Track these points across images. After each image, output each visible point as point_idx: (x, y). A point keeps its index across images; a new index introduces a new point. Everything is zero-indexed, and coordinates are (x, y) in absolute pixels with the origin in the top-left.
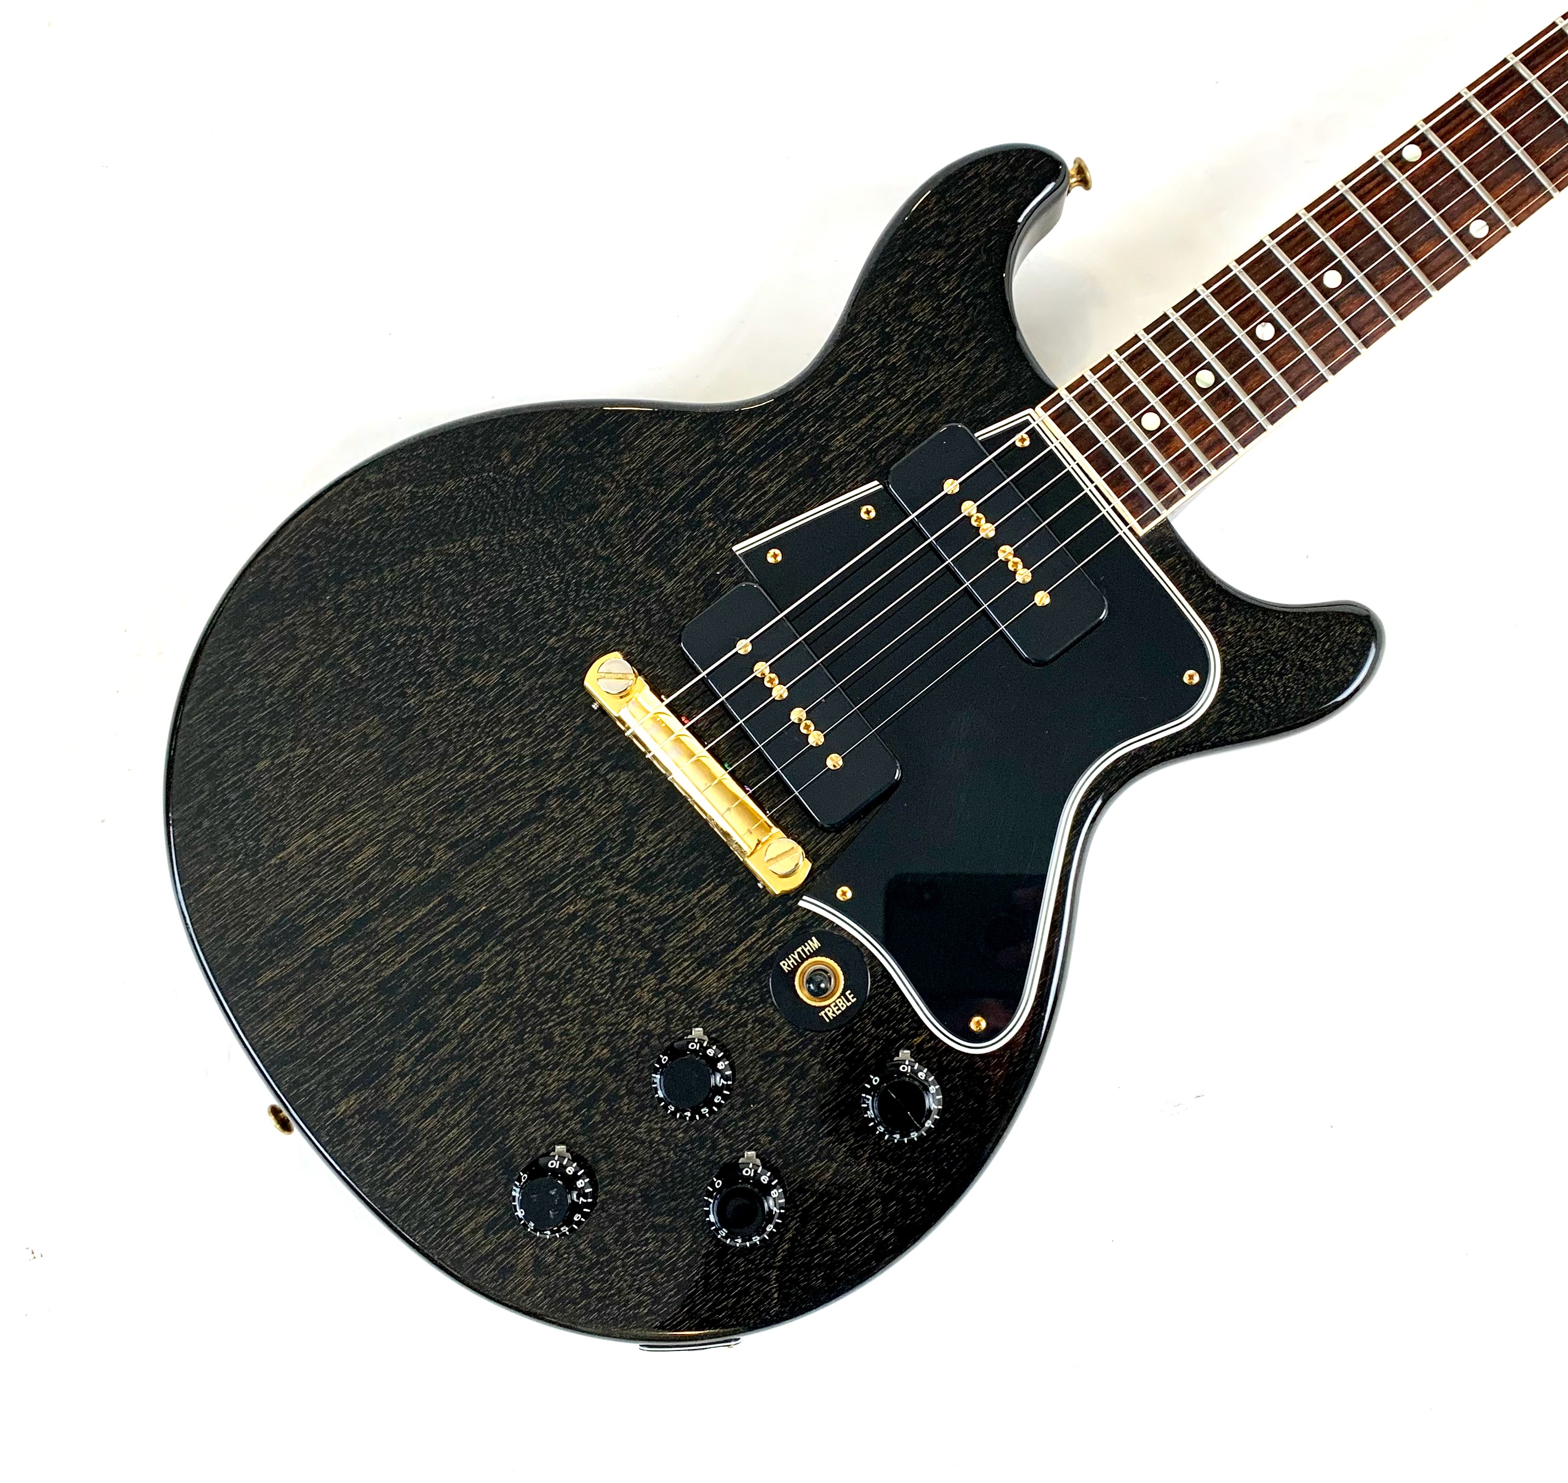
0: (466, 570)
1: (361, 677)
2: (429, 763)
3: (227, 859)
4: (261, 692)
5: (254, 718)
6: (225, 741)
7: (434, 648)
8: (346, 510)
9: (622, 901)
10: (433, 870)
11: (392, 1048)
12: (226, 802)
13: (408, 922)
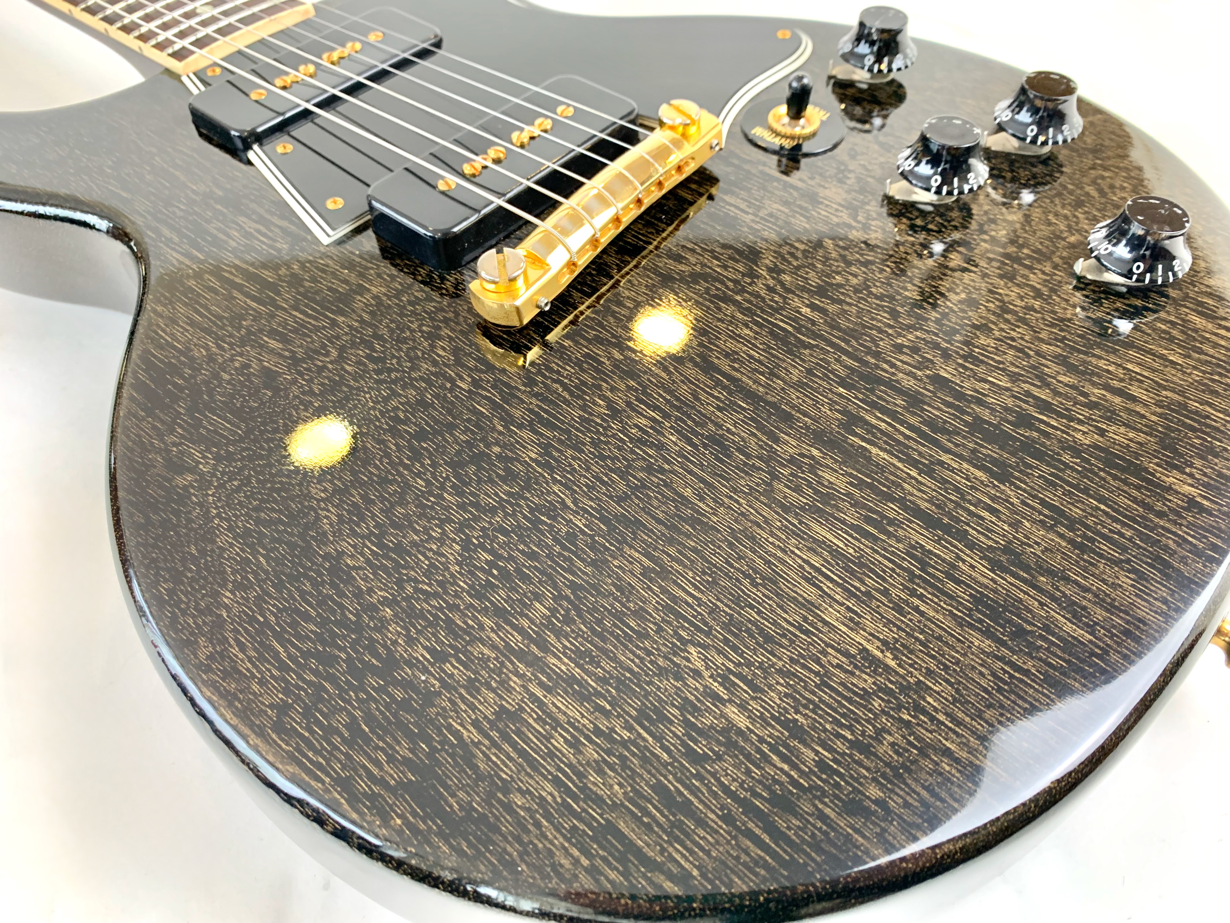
0: (363, 497)
1: (554, 598)
2: (666, 485)
3: (918, 738)
4: (609, 752)
5: (658, 751)
6: (715, 795)
7: (493, 511)
8: (262, 682)
9: (774, 271)
10: (815, 452)
11: (1076, 450)
12: (821, 764)
13: (900, 465)
